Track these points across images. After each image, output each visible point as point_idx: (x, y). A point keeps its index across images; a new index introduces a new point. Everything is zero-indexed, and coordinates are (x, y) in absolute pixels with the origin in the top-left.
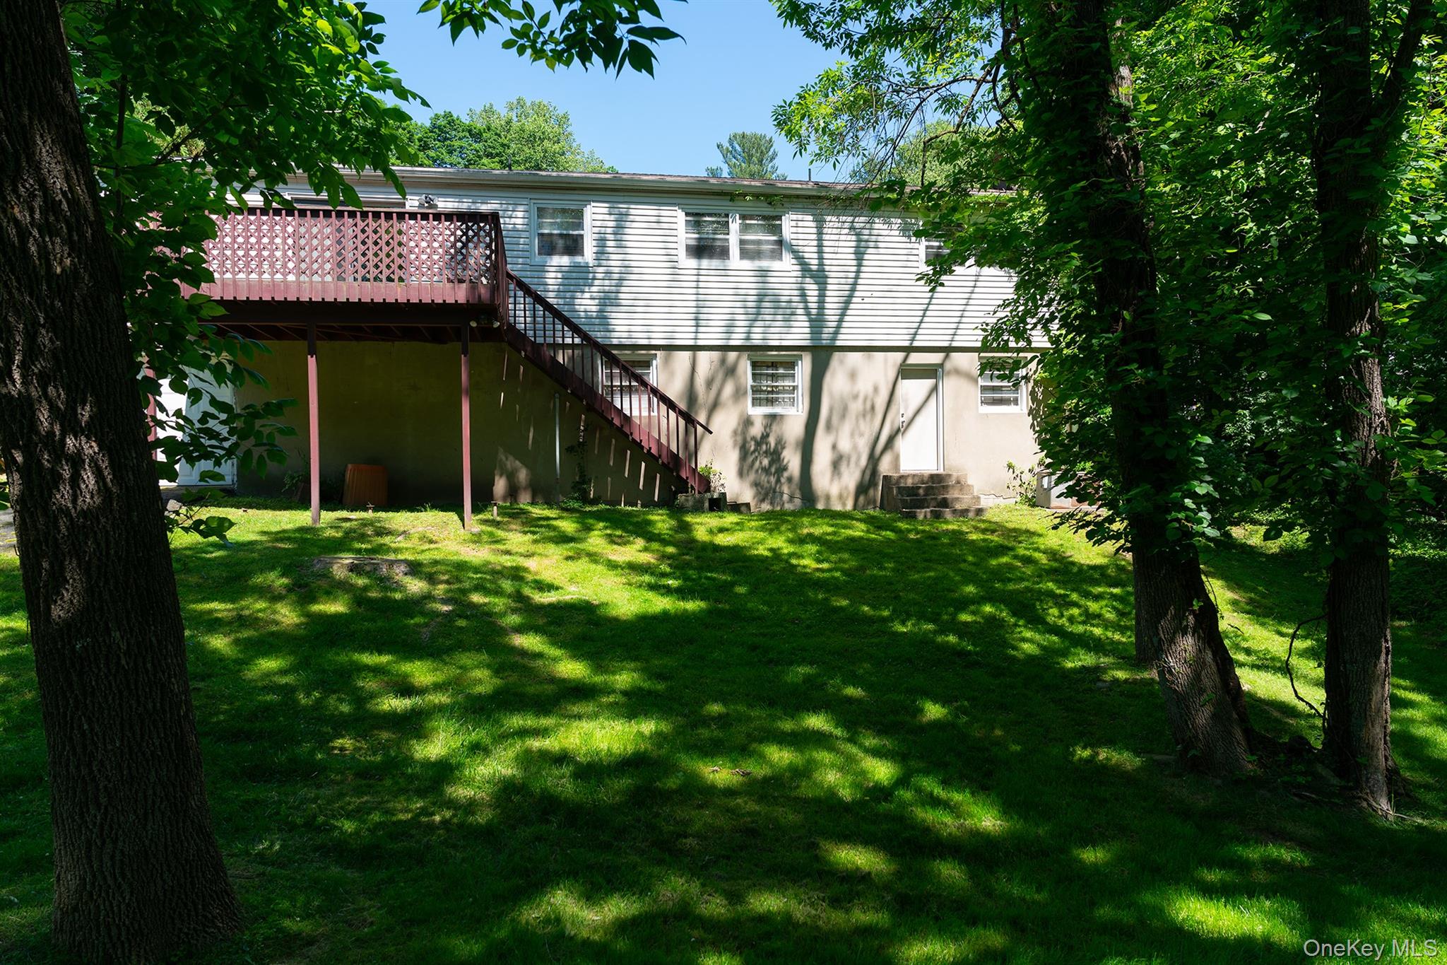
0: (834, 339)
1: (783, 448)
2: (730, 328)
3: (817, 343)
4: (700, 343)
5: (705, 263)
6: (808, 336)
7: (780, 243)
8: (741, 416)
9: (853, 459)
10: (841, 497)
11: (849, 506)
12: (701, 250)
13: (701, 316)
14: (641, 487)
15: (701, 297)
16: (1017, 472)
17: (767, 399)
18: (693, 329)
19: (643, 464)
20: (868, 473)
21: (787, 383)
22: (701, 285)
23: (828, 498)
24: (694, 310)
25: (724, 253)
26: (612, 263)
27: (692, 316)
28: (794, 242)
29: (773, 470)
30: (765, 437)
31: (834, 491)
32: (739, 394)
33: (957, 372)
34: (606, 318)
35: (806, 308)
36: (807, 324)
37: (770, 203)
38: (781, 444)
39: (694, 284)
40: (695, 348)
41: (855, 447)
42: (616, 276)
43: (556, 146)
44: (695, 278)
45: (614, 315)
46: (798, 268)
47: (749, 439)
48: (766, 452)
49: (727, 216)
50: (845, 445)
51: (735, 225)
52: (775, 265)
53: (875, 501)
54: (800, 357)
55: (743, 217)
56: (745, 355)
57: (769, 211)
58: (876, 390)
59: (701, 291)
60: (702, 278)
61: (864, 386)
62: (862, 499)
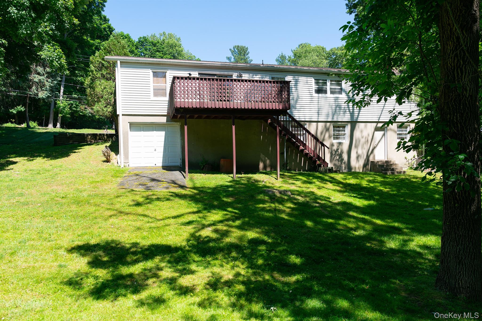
0: (357, 119)
1: (343, 153)
2: (328, 115)
3: (352, 120)
4: (319, 120)
5: (320, 95)
6: (350, 118)
7: (341, 89)
8: (331, 143)
9: (362, 156)
10: (359, 168)
11: (361, 171)
12: (319, 91)
13: (320, 112)
14: (302, 165)
15: (319, 106)
16: (408, 160)
17: (337, 138)
18: (317, 116)
19: (303, 158)
20: (366, 160)
21: (343, 133)
22: (319, 102)
23: (355, 168)
24: (317, 110)
25: (326, 92)
26: (294, 95)
27: (317, 112)
28: (346, 89)
29: (340, 160)
30: (337, 150)
31: (357, 166)
32: (330, 137)
33: (391, 130)
34: (292, 112)
35: (349, 109)
36: (349, 114)
37: (339, 77)
38: (342, 152)
39: (317, 102)
40: (317, 122)
41: (363, 153)
42: (295, 99)
43: (180, 49)
44: (317, 100)
45: (295, 111)
46: (347, 97)
47: (333, 150)
48: (338, 155)
49: (326, 80)
50: (360, 152)
51: (328, 83)
52: (340, 96)
53: (368, 169)
54: (347, 125)
55: (331, 81)
56: (332, 124)
57: (338, 79)
58: (368, 135)
59: (319, 104)
60: (320, 100)
61: (365, 134)
62: (364, 169)
